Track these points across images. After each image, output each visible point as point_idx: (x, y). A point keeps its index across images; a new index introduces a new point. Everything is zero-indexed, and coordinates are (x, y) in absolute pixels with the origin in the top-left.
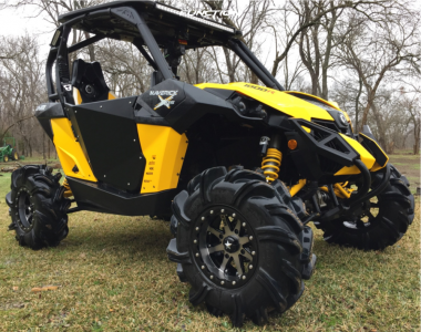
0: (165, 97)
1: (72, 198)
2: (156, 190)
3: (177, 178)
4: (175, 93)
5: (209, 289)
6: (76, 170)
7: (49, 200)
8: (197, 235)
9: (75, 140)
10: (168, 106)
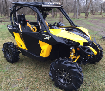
0: (47, 37)
1: (20, 52)
2: (44, 56)
3: (50, 54)
4: (50, 37)
5: (60, 84)
6: (21, 46)
7: (15, 53)
8: (57, 73)
9: (21, 39)
10: (48, 39)
